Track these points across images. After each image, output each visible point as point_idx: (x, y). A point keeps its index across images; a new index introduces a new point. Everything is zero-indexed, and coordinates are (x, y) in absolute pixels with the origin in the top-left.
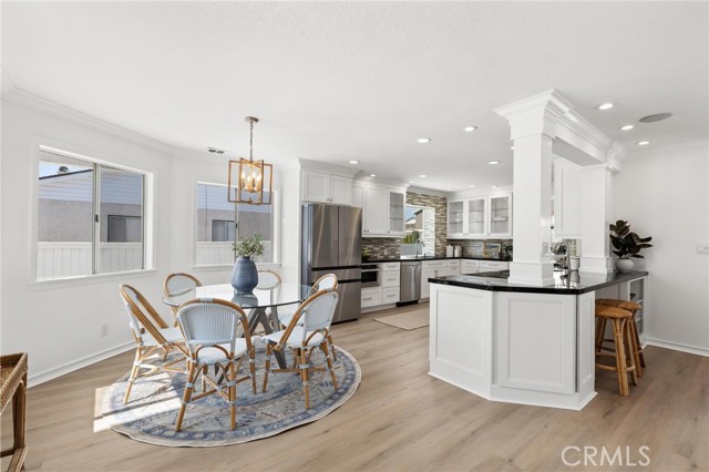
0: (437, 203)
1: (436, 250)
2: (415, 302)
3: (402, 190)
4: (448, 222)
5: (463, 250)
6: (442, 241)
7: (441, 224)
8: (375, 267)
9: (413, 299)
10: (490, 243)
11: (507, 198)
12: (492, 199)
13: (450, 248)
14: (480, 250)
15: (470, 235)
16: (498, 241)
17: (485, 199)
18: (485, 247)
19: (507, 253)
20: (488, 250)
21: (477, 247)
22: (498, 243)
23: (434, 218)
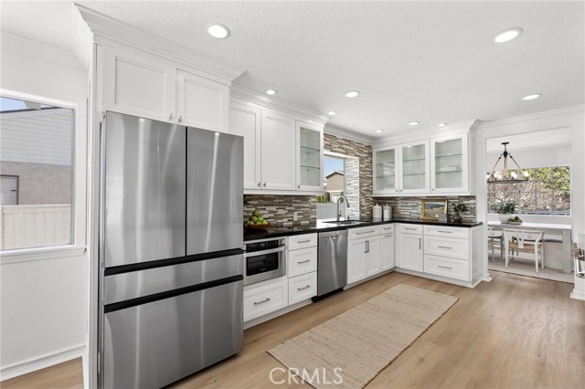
0: (362, 152)
1: (362, 211)
2: (340, 290)
3: (319, 127)
4: (374, 176)
5: (393, 211)
6: (367, 201)
7: (366, 178)
8: (275, 244)
9: (337, 287)
10: (432, 201)
11: (460, 140)
12: (437, 144)
13: (377, 209)
14: (417, 211)
15: (405, 191)
16: (443, 199)
17: (426, 143)
18: (425, 207)
19: (458, 215)
20: (429, 211)
21: (412, 206)
22: (443, 201)
23: (358, 170)
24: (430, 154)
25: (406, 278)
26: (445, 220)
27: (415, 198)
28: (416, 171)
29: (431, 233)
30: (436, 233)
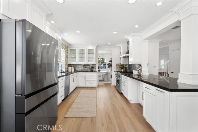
0: (66, 48)
1: (66, 69)
4: (69, 57)
5: (75, 69)
6: (67, 65)
7: (67, 58)
10: (85, 65)
11: (94, 50)
12: (88, 49)
13: (70, 68)
14: (81, 69)
15: (79, 62)
16: (88, 65)
17: (86, 49)
18: (84, 67)
19: (92, 69)
20: (85, 68)
21: (80, 67)
22: (89, 66)
23: (65, 55)
24: (86, 52)
25: (81, 88)
26: (90, 71)
27: (81, 65)
28: (82, 57)
29: (88, 74)
30: (89, 74)
